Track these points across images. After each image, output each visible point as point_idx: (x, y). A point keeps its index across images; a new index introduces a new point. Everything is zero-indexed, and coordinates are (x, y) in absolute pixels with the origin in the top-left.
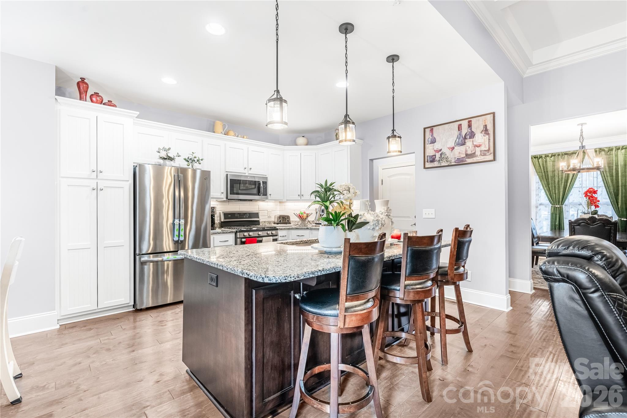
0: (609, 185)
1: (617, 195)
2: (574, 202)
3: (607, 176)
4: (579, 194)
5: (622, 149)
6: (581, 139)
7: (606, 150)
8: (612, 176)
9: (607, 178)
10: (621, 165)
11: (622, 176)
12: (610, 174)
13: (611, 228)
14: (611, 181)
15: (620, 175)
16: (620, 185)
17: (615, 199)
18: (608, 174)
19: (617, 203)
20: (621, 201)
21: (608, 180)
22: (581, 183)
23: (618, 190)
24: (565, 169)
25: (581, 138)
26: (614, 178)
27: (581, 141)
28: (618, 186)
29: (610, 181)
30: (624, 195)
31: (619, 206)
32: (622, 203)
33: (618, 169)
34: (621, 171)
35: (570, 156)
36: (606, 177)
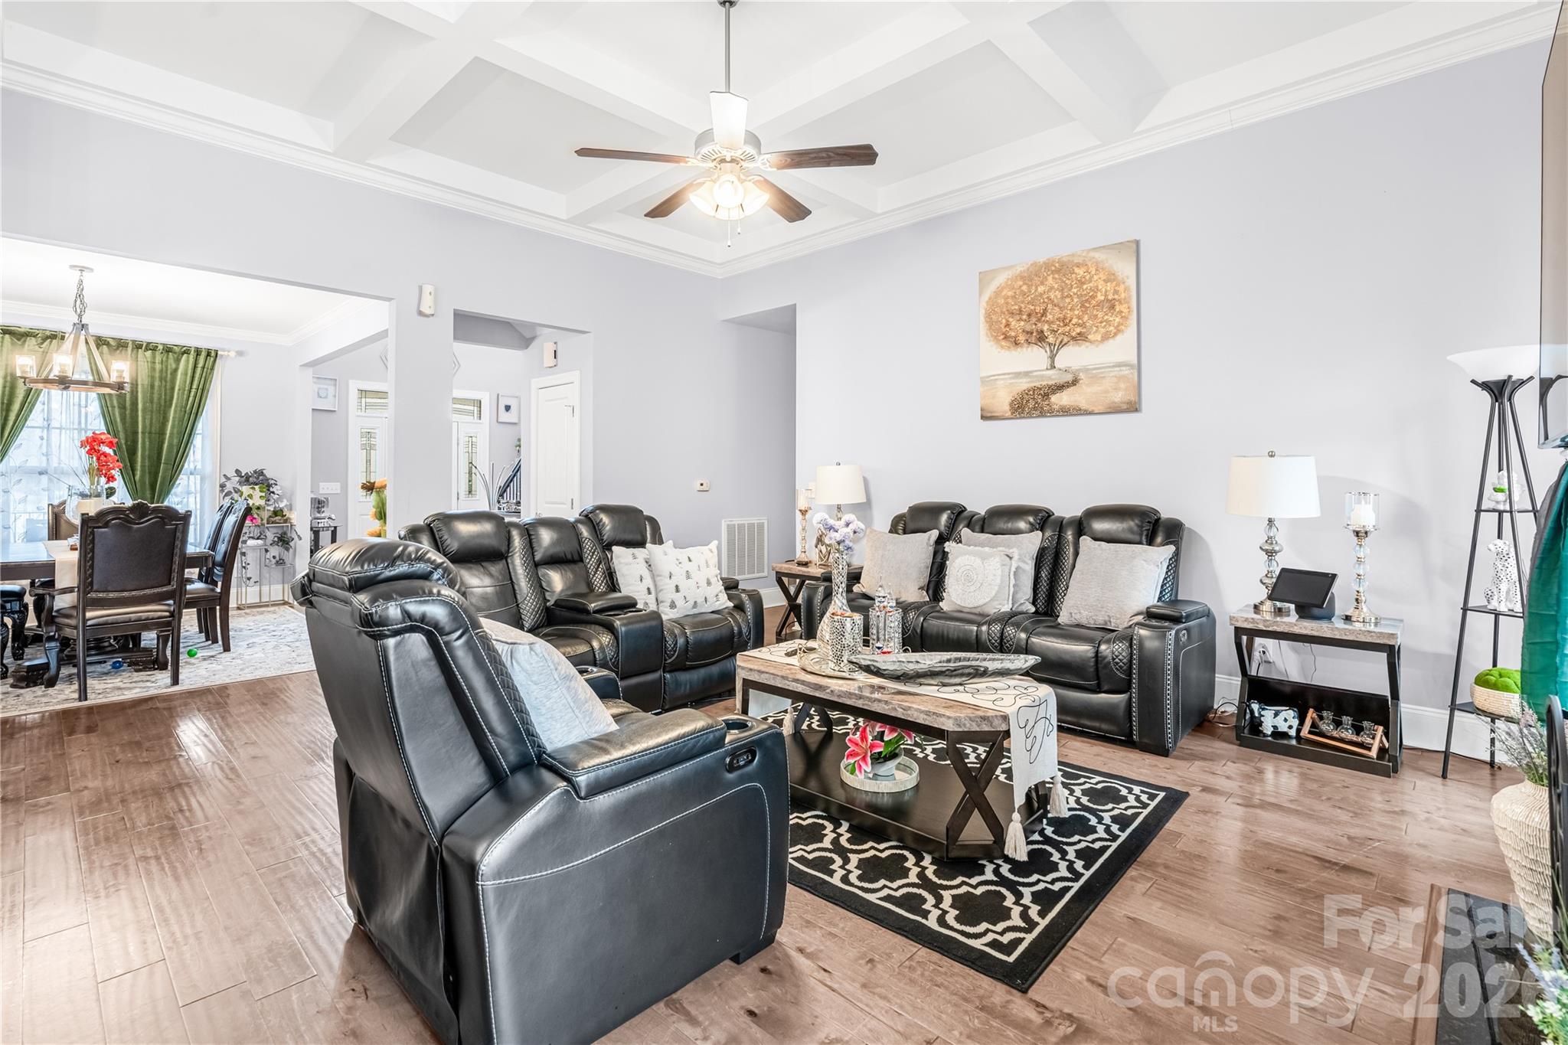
0: (117, 428)
1: (132, 452)
2: (28, 465)
3: (113, 407)
4: (41, 446)
5: (147, 349)
6: (77, 306)
7: (112, 343)
8: (122, 407)
9: (113, 410)
10: (143, 385)
11: (144, 410)
12: (119, 403)
13: (176, 529)
14: (121, 420)
15: (140, 406)
16: (140, 430)
17: (127, 461)
18: (115, 403)
19: (133, 470)
20: (143, 466)
21: (114, 415)
22: (46, 416)
23: (135, 442)
24: (33, 375)
25: (78, 302)
26: (128, 412)
27: (79, 311)
28: (136, 433)
29: (118, 420)
30: (147, 453)
31: (137, 477)
32: (143, 471)
33: (137, 392)
34: (143, 398)
35: (19, 340)
36: (110, 409)
